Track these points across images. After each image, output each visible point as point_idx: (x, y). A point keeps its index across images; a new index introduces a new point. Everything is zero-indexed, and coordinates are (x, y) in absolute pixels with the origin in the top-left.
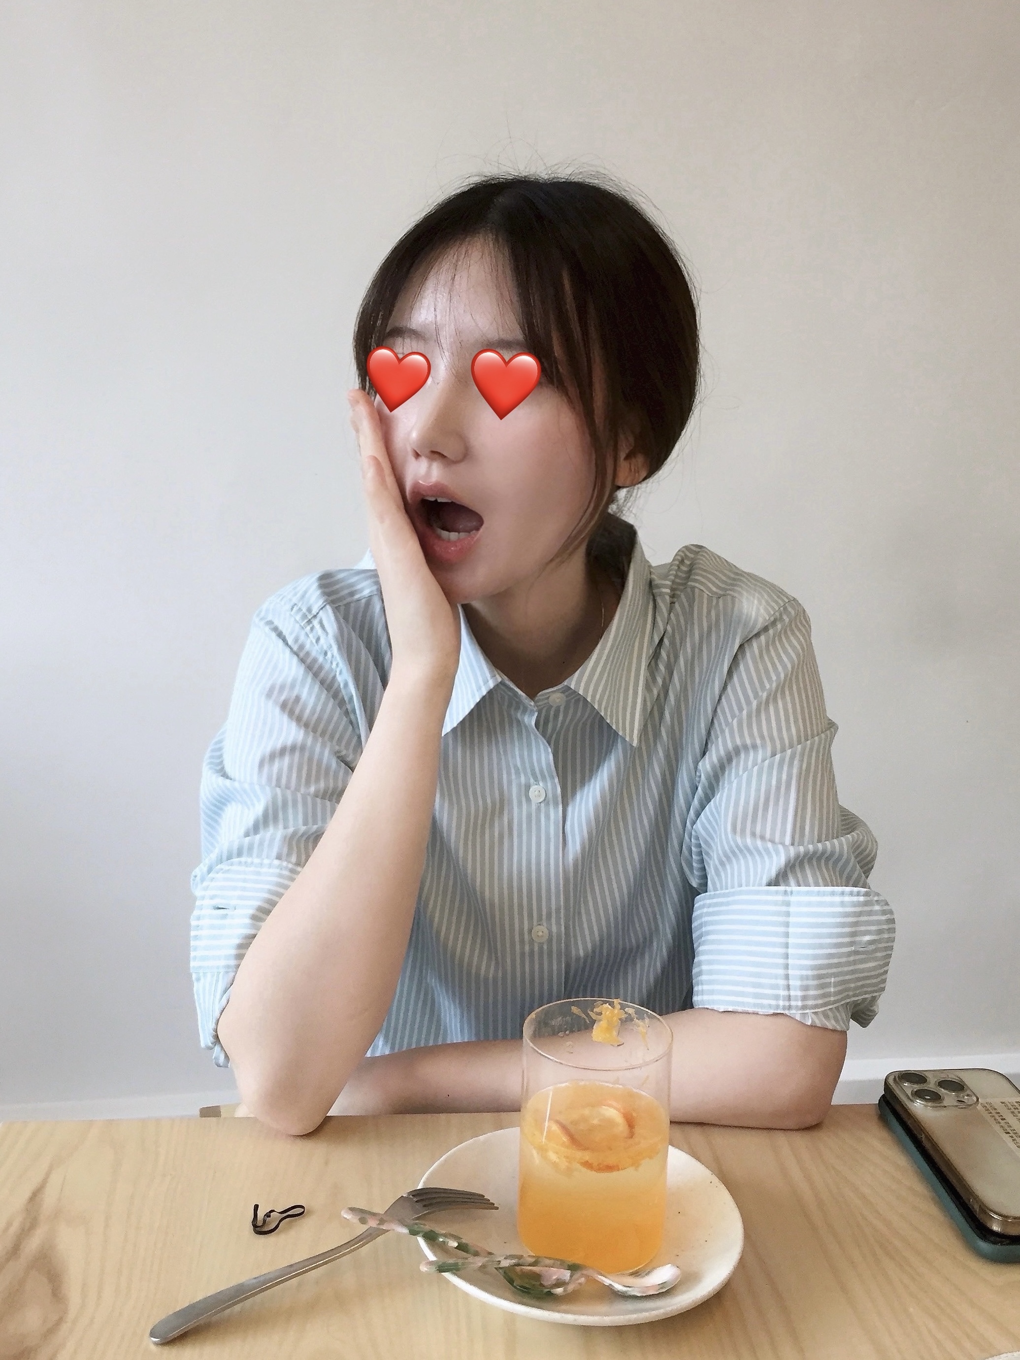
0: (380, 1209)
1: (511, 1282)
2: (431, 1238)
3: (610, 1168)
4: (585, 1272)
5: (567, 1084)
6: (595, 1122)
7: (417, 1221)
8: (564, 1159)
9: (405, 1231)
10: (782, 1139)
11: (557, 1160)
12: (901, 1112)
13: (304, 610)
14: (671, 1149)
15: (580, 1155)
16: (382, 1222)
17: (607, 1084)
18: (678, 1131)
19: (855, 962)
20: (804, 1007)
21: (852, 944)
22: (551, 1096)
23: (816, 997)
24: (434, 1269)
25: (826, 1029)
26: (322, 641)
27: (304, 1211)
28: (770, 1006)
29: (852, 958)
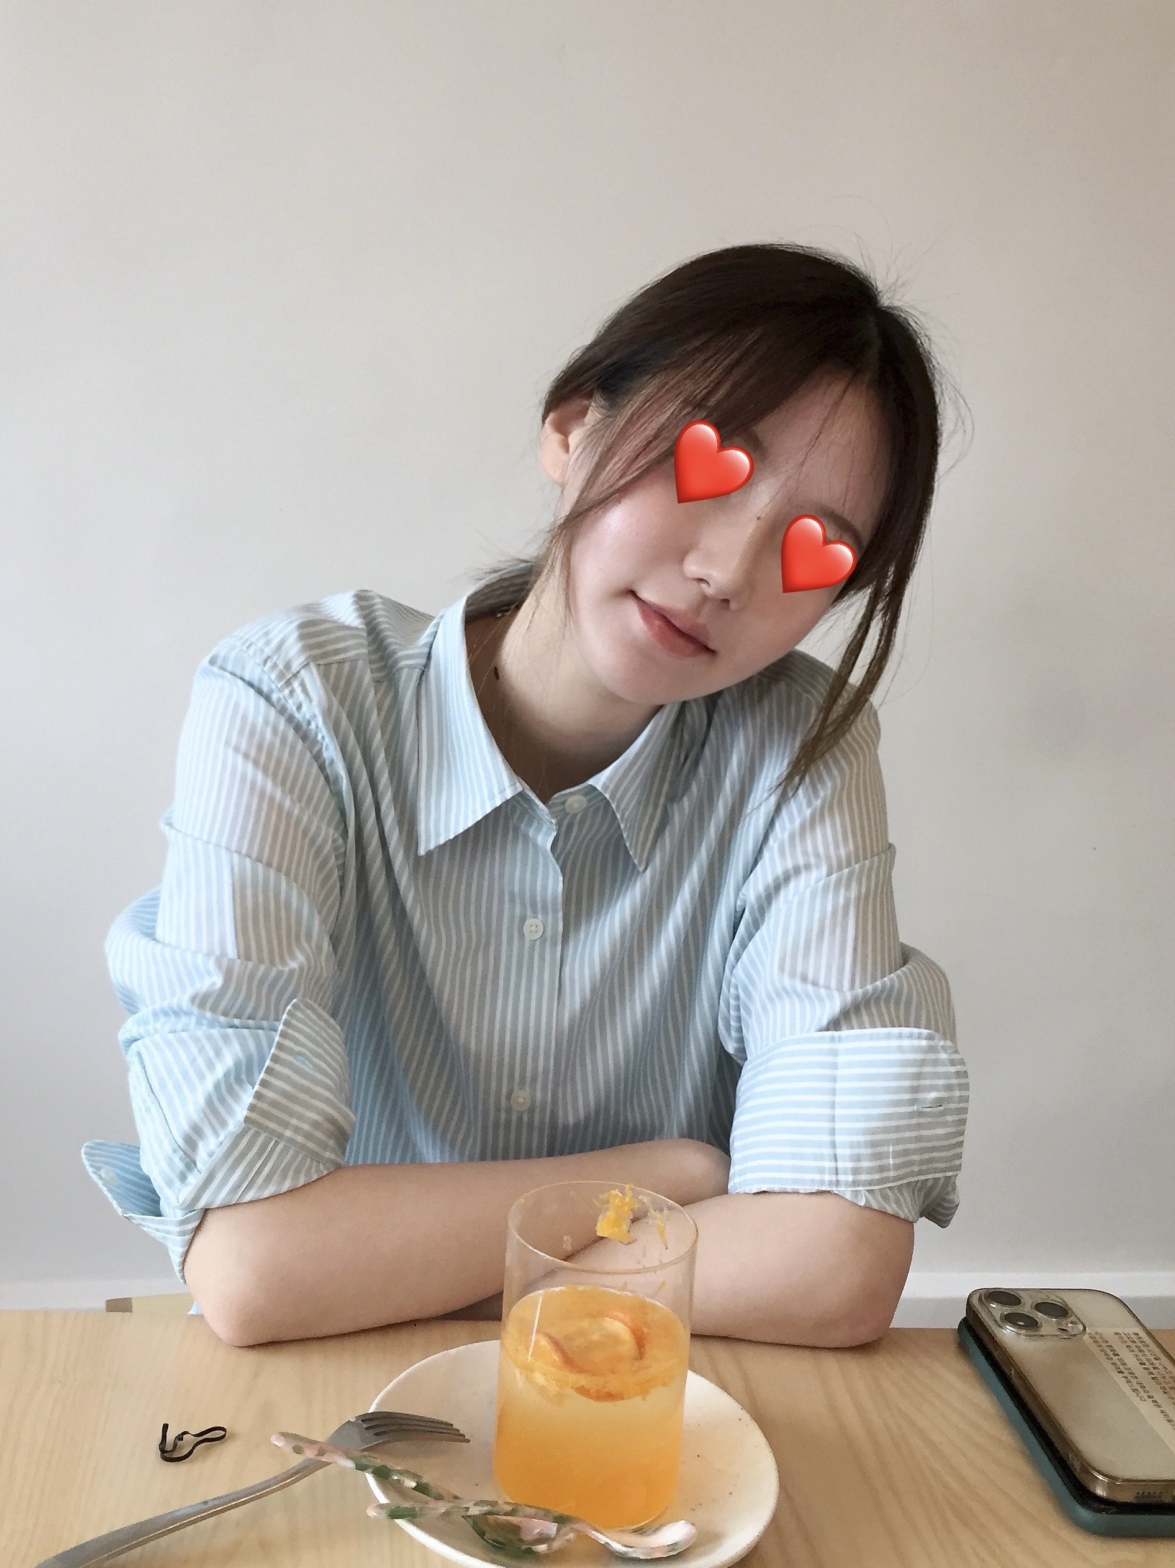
0: (321, 1434)
1: (482, 1534)
2: (382, 1475)
3: (610, 1396)
4: (576, 1526)
6: (596, 1337)
7: (366, 1453)
8: (554, 1382)
9: (350, 1464)
10: (831, 1364)
11: (545, 1384)
12: (986, 1339)
13: (281, 666)
14: (691, 1376)
15: (573, 1378)
16: (321, 1453)
17: (612, 1291)
18: (701, 1350)
19: (919, 1126)
20: (855, 1183)
21: (913, 1102)
22: (540, 1301)
23: (870, 1171)
24: (384, 1515)
25: (885, 1213)
26: (305, 708)
27: (224, 1435)
28: (813, 1181)
29: (914, 1121)
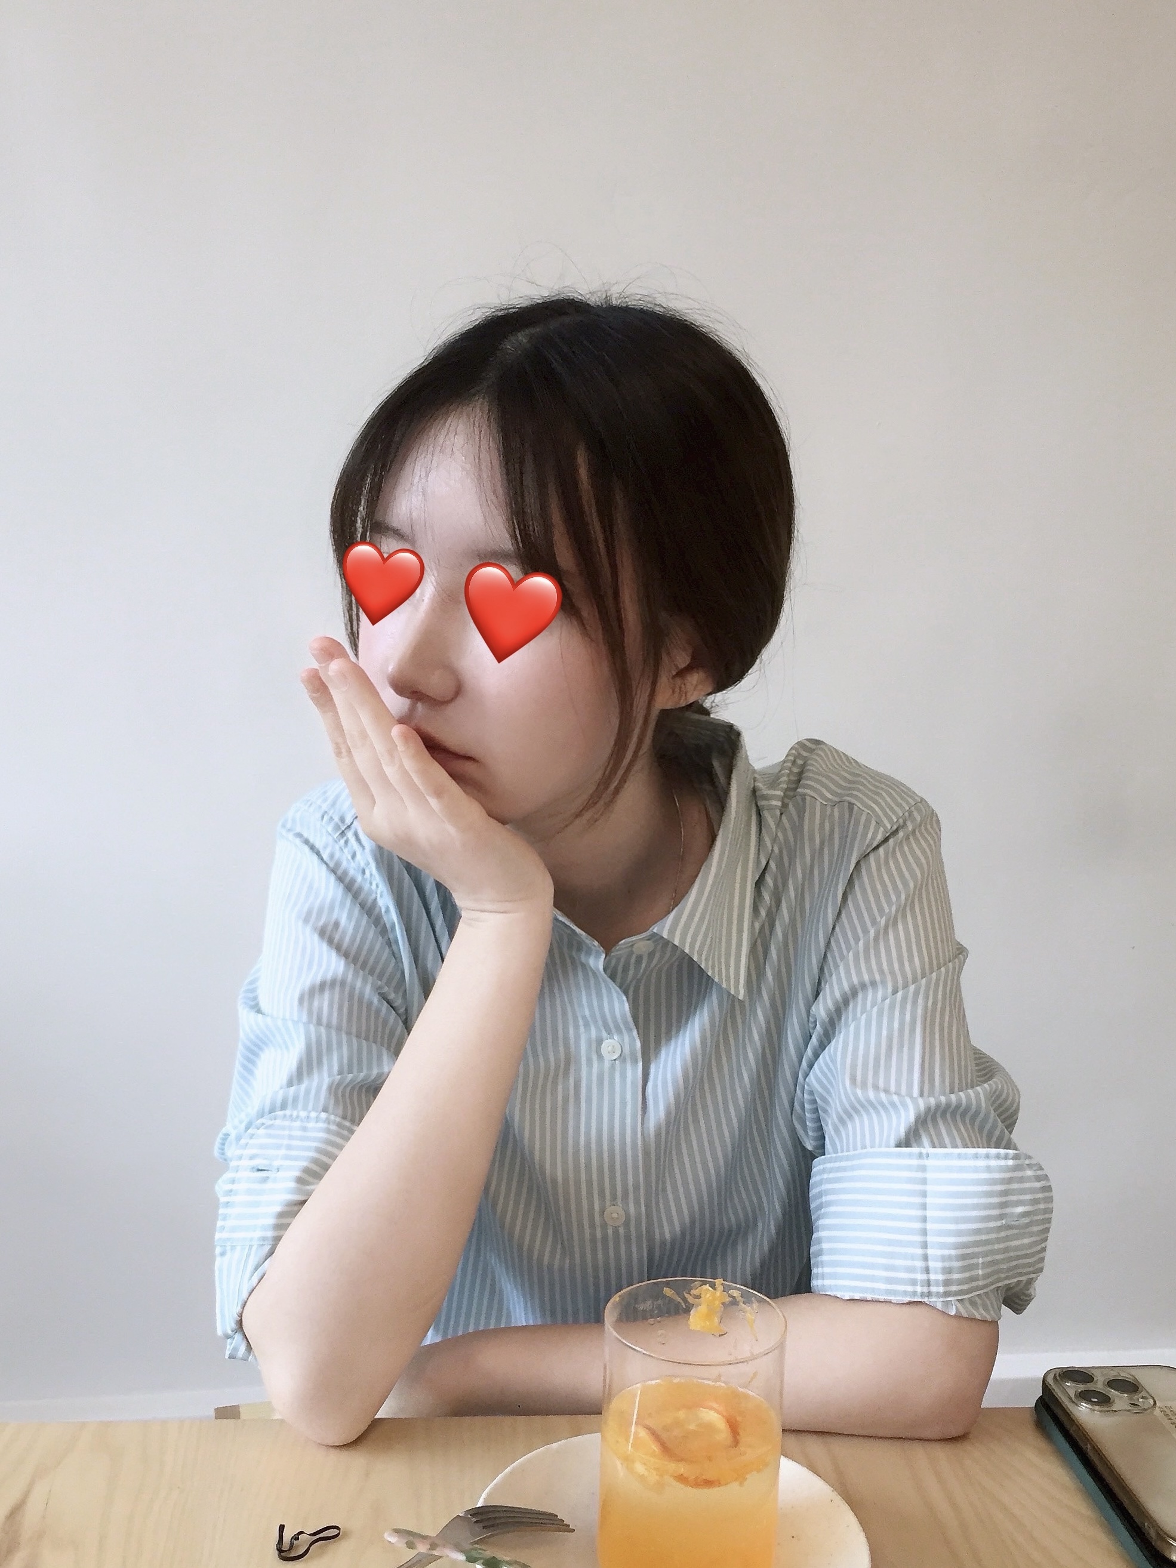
0: (432, 1530)
3: (709, 1483)
5: (658, 1381)
6: (692, 1427)
7: (476, 1546)
8: (654, 1472)
9: (461, 1557)
10: (919, 1453)
11: (646, 1473)
12: (1062, 1417)
13: (336, 819)
14: (784, 1461)
15: (672, 1466)
16: (433, 1546)
17: (706, 1382)
18: (792, 1440)
19: (1007, 1239)
20: (946, 1294)
21: (1001, 1217)
22: (639, 1393)
23: (960, 1282)
25: (973, 1319)
26: (358, 856)
27: (339, 1533)
28: (905, 1293)
29: (1003, 1234)
